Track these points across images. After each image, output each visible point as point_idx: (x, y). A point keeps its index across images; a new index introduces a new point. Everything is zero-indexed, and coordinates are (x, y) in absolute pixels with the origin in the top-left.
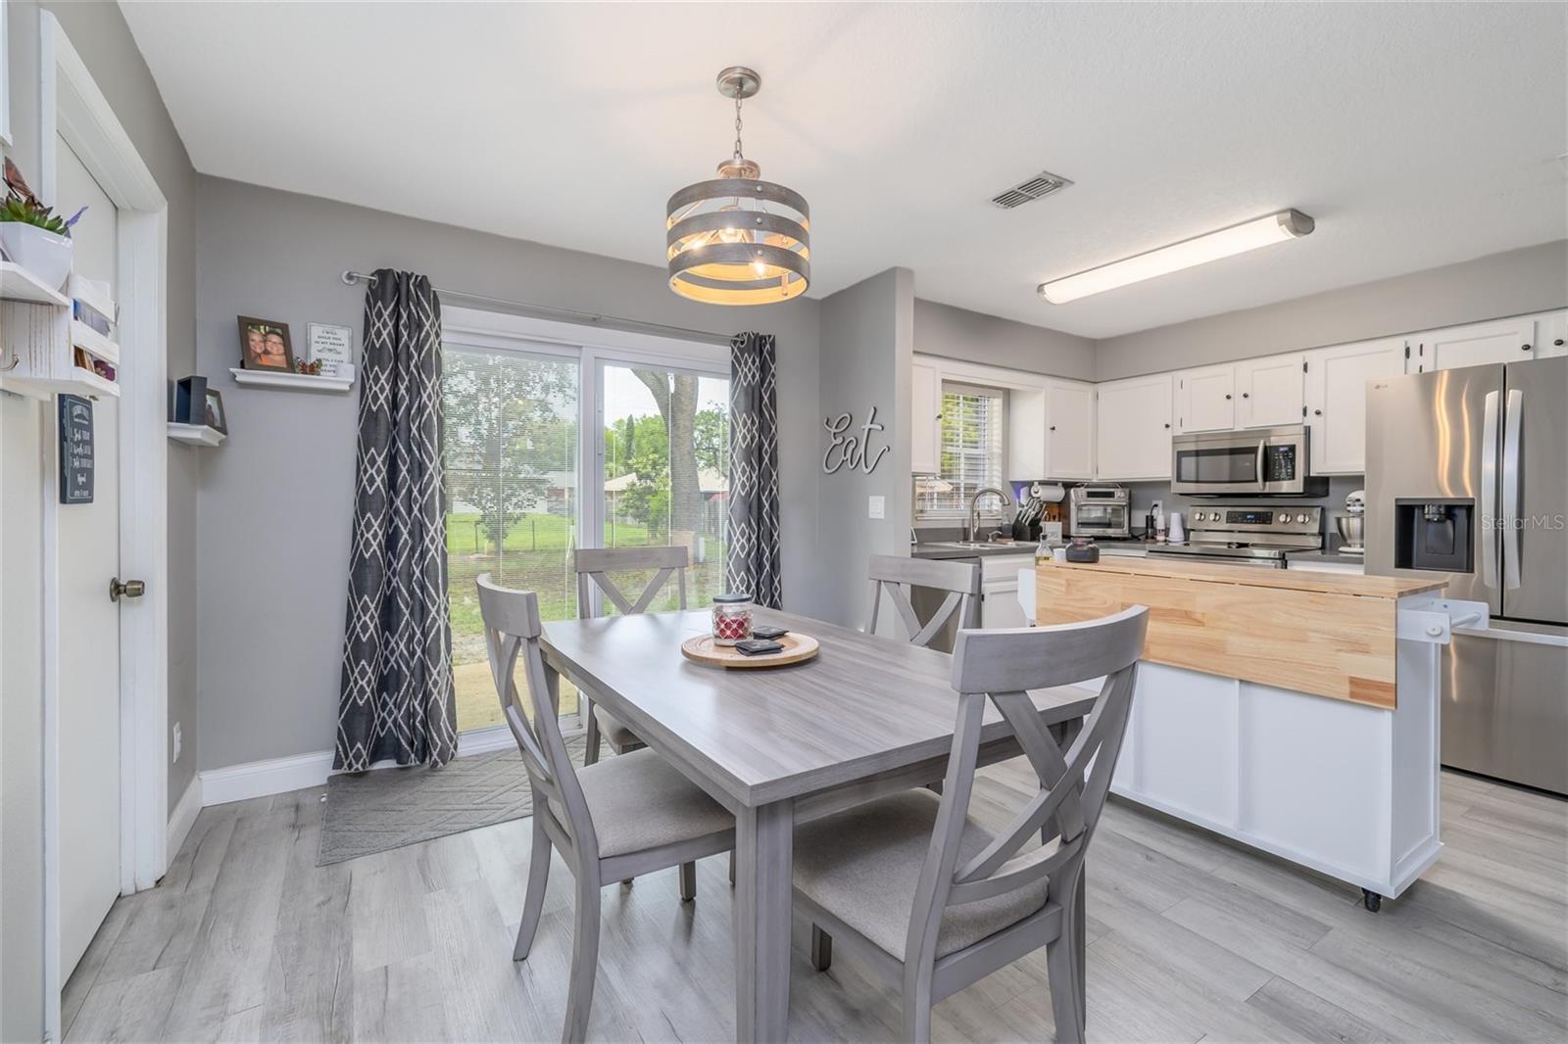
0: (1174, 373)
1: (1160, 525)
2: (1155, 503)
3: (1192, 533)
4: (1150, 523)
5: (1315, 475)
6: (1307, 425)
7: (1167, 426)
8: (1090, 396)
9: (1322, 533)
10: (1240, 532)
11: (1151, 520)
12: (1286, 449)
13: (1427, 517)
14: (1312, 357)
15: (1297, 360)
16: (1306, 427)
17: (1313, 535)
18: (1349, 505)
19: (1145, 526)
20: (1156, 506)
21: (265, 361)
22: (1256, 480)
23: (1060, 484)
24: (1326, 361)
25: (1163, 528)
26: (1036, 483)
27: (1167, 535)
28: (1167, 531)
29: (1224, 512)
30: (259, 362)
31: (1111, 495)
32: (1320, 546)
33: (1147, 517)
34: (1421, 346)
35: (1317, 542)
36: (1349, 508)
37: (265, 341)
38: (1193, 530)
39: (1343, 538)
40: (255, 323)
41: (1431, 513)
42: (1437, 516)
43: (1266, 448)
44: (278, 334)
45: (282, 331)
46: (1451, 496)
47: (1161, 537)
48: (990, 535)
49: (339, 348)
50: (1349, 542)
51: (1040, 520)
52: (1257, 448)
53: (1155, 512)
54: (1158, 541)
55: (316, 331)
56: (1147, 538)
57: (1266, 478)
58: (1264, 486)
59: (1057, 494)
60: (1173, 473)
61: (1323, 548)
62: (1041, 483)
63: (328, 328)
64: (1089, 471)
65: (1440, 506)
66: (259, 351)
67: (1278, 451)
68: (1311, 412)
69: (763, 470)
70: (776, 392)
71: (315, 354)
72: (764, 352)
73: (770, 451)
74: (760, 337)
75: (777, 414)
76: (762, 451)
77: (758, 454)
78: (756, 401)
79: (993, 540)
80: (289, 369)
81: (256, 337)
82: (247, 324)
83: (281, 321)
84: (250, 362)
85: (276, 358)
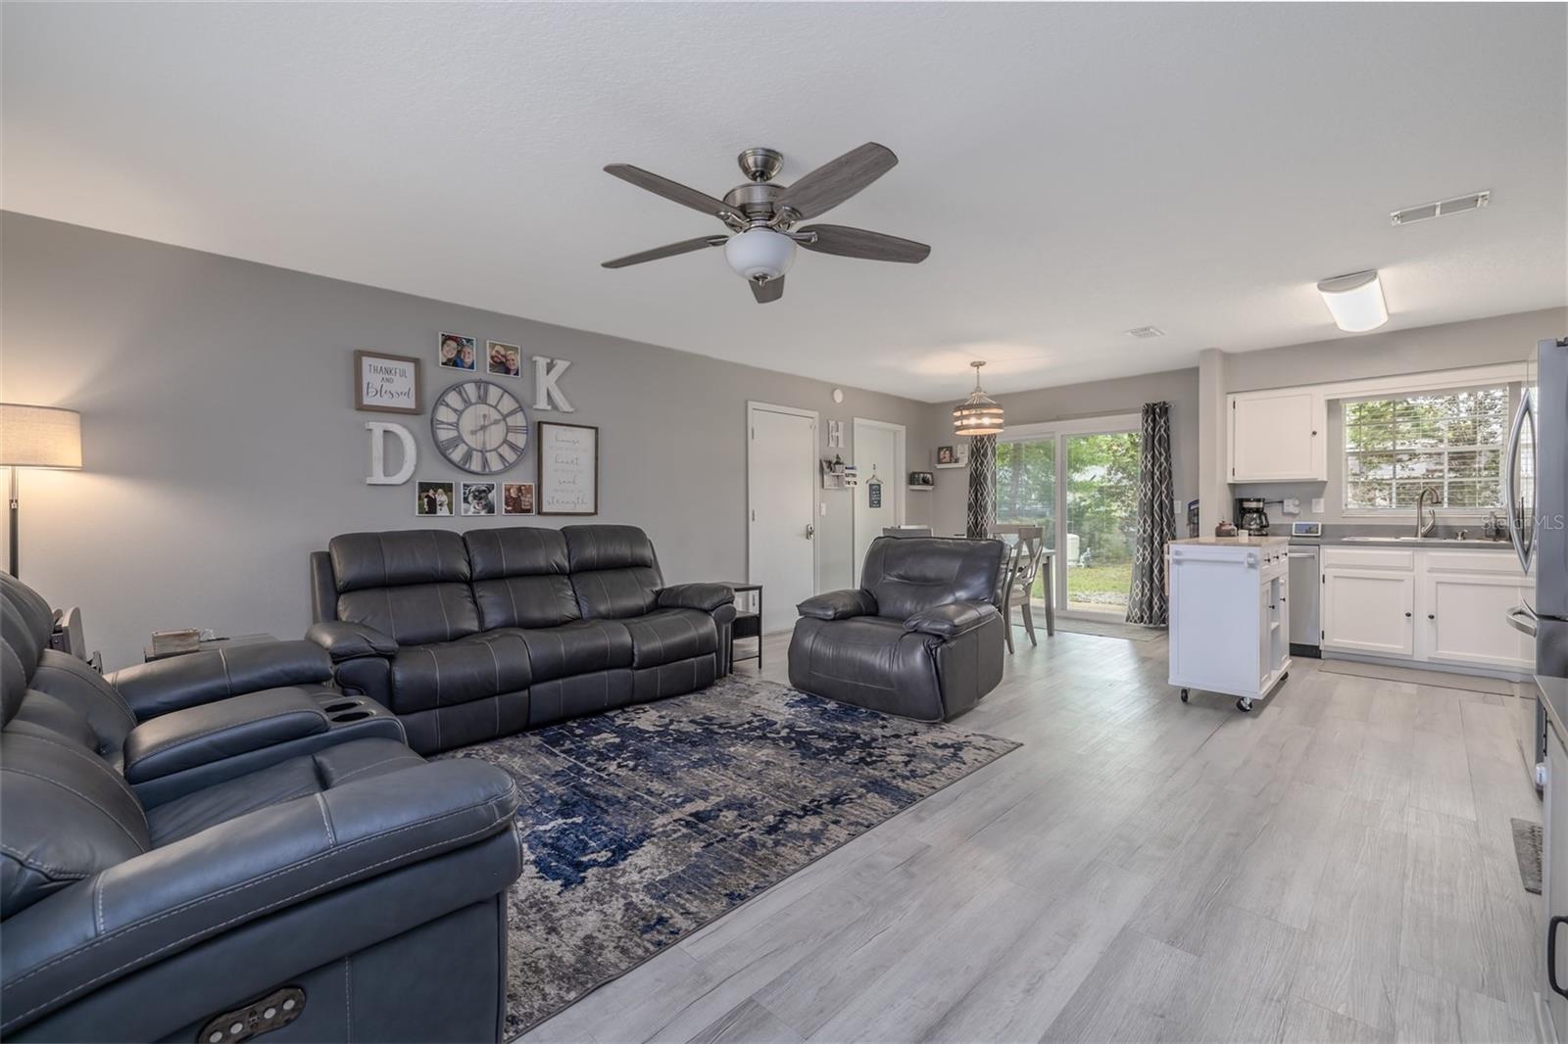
21: (944, 461)
30: (942, 461)
37: (944, 454)
40: (942, 448)
45: (950, 449)
63: (962, 445)
66: (942, 457)
69: (1153, 485)
70: (1168, 436)
71: (959, 455)
72: (1157, 414)
73: (1158, 473)
74: (1154, 405)
75: (1168, 450)
76: (1153, 473)
77: (1148, 476)
78: (1150, 445)
79: (1464, 538)
80: (950, 462)
81: (942, 453)
82: (940, 449)
83: (949, 445)
84: (940, 462)
85: (948, 459)
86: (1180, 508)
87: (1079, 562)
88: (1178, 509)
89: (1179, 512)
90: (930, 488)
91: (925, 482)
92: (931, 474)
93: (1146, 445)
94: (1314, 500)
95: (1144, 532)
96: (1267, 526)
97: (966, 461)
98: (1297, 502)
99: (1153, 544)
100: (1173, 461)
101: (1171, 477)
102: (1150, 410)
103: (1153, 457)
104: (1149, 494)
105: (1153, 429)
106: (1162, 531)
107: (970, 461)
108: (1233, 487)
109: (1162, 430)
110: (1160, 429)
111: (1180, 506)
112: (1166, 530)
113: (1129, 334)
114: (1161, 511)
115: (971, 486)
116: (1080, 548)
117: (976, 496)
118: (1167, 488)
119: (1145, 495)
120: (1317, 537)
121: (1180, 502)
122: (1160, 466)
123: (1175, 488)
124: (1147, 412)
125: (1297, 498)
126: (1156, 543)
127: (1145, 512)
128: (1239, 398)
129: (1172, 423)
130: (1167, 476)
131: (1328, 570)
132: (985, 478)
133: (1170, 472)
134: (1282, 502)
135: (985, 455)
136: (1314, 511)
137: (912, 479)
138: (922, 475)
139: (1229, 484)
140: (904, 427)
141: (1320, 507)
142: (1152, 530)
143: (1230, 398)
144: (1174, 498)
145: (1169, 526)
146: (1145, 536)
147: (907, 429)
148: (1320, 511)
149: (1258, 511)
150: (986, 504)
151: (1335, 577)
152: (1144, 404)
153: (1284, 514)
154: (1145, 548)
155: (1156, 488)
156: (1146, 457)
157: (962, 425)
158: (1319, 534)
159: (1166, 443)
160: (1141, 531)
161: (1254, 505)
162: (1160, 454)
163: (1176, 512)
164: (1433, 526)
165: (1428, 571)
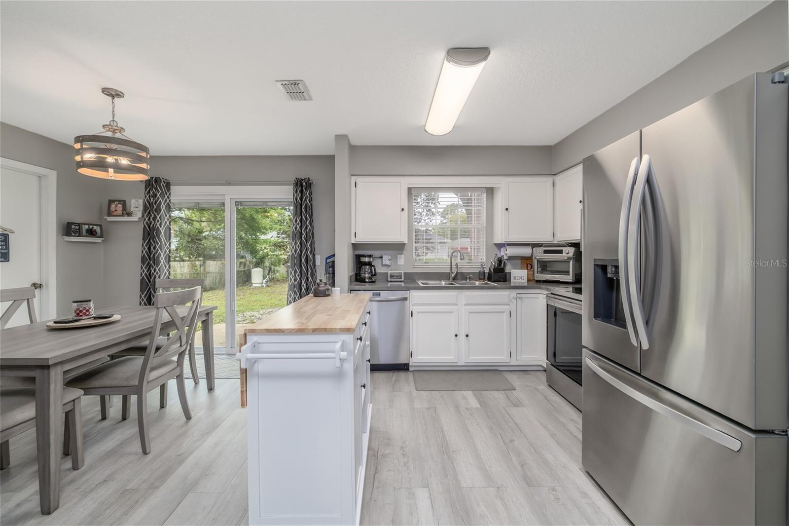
21: (115, 213)
23: (529, 245)
30: (112, 214)
31: (561, 252)
37: (116, 207)
40: (114, 201)
44: (121, 204)
45: (124, 203)
49: (139, 206)
55: (133, 201)
59: (526, 251)
63: (137, 199)
64: (548, 235)
66: (113, 210)
69: (301, 243)
70: (311, 205)
71: (132, 209)
72: (303, 186)
73: (304, 234)
74: (302, 180)
75: (311, 216)
76: (301, 234)
77: (298, 236)
78: (299, 210)
79: (470, 280)
80: (123, 215)
81: (113, 206)
82: (111, 202)
83: (123, 199)
84: (110, 214)
85: (120, 212)
86: (320, 261)
87: (262, 283)
88: (318, 263)
89: (319, 264)
90: (99, 240)
91: (91, 233)
92: (100, 226)
93: (296, 211)
94: (399, 256)
95: (295, 280)
96: (375, 275)
97: (140, 215)
98: (390, 258)
99: (301, 290)
100: (315, 224)
101: (313, 238)
102: (299, 183)
103: (301, 220)
104: (298, 250)
105: (301, 199)
106: (307, 279)
107: (143, 216)
108: (355, 246)
109: (308, 200)
110: (306, 199)
111: (319, 259)
112: (310, 279)
113: (279, 84)
114: (307, 264)
115: (144, 239)
116: (263, 276)
117: (149, 248)
118: (311, 245)
119: (295, 251)
120: (401, 281)
121: (319, 256)
122: (306, 228)
123: (317, 246)
124: (297, 185)
125: (390, 255)
126: (303, 289)
127: (295, 264)
128: (359, 180)
129: (313, 196)
130: (310, 236)
131: (415, 307)
132: (158, 232)
133: (313, 234)
134: (381, 257)
135: (158, 210)
136: (399, 264)
137: (69, 229)
138: (87, 227)
139: (352, 244)
140: (55, 173)
141: (401, 260)
142: (300, 279)
143: (353, 179)
144: (316, 253)
145: (313, 275)
146: (296, 283)
147: (57, 172)
148: (403, 264)
149: (370, 264)
150: (158, 257)
151: (418, 312)
152: (294, 178)
153: (383, 265)
154: (295, 293)
155: (303, 245)
156: (296, 220)
157: (82, 161)
158: (403, 280)
159: (310, 210)
160: (293, 280)
161: (367, 260)
162: (306, 218)
163: (316, 264)
164: (457, 273)
165: (465, 305)
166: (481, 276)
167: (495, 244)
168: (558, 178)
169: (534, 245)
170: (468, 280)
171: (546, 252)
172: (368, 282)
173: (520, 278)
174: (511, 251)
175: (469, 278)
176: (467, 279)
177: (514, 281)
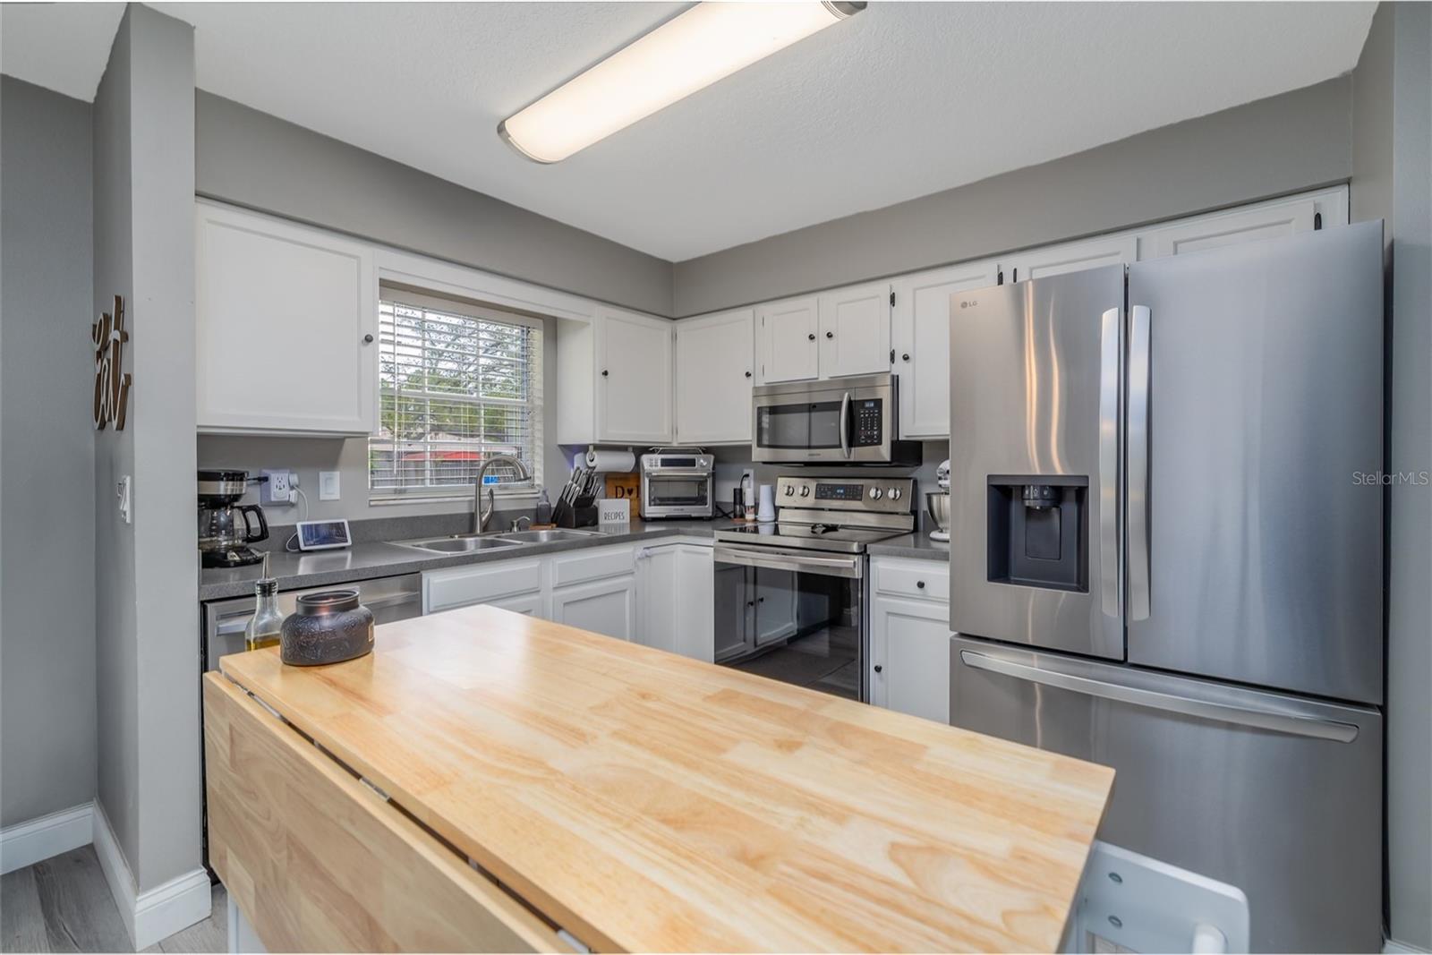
0: (755, 307)
1: (749, 501)
2: (746, 472)
3: (781, 510)
4: (738, 497)
5: (904, 439)
6: (896, 374)
7: (748, 375)
8: (666, 335)
9: (914, 512)
10: (830, 510)
11: (739, 494)
12: (872, 405)
13: (1027, 503)
14: (901, 285)
15: (883, 289)
16: (893, 376)
17: (905, 514)
18: (940, 478)
19: (732, 501)
20: (747, 476)
22: (840, 446)
23: (631, 449)
24: (915, 290)
25: (753, 504)
26: (591, 448)
27: (756, 513)
28: (756, 507)
29: (812, 485)
31: (692, 463)
32: (912, 528)
33: (735, 490)
34: (1015, 270)
35: (907, 523)
36: (940, 482)
38: (783, 507)
39: (934, 521)
41: (1033, 498)
42: (1039, 502)
43: (850, 403)
46: (1060, 472)
47: (749, 516)
48: (515, 521)
50: (941, 525)
51: (593, 498)
52: (841, 402)
53: (745, 483)
54: (746, 521)
56: (735, 516)
57: (851, 444)
58: (849, 453)
59: (624, 462)
60: (753, 435)
61: (916, 529)
62: (598, 448)
64: (666, 432)
65: (1043, 488)
67: (863, 407)
68: (898, 357)
79: (520, 529)
94: (322, 475)
96: (263, 535)
98: (291, 480)
120: (343, 548)
125: (289, 473)
134: (263, 480)
136: (323, 497)
141: (333, 488)
148: (339, 498)
149: (234, 502)
158: (349, 544)
161: (225, 488)
164: (493, 513)
165: (555, 588)
166: (542, 517)
167: (562, 446)
168: (682, 326)
169: (640, 451)
170: (515, 529)
171: (665, 463)
172: (237, 564)
173: (617, 515)
174: (603, 462)
175: (518, 523)
176: (513, 526)
177: (607, 522)
